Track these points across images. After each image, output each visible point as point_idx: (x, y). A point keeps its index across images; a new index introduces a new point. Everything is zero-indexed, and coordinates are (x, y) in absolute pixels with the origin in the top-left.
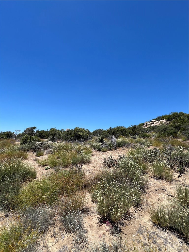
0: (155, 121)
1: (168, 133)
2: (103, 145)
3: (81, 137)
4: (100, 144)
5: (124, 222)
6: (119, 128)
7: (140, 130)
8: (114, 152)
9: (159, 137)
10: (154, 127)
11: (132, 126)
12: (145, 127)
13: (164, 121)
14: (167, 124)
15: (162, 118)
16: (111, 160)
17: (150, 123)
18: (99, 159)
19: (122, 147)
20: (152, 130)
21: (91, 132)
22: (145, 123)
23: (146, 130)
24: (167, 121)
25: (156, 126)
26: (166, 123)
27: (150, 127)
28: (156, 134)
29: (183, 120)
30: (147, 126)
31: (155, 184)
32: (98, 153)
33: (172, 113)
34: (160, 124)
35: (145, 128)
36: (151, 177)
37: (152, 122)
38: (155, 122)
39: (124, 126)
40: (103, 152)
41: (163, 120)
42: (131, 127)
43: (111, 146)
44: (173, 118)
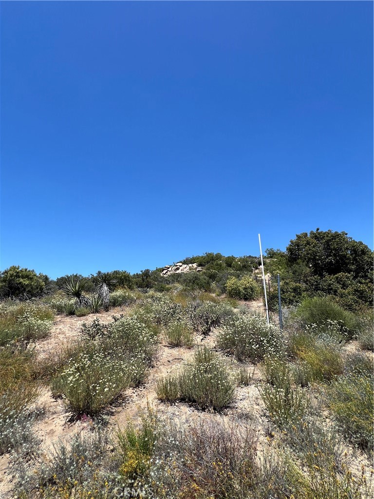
0: (181, 264)
1: (198, 284)
2: (81, 302)
3: (25, 290)
4: (73, 301)
5: (114, 411)
6: (116, 272)
7: (156, 279)
8: (103, 315)
9: (185, 290)
10: (179, 275)
11: (142, 271)
12: (165, 274)
13: (195, 265)
14: (199, 271)
15: (192, 261)
16: (97, 325)
17: (173, 268)
18: (70, 329)
19: (120, 305)
20: (175, 281)
21: (50, 279)
22: (165, 267)
23: (166, 280)
24: (199, 266)
25: (183, 273)
26: (198, 269)
27: (173, 276)
28: (180, 287)
29: (220, 265)
30: (169, 273)
31: (169, 355)
32: (68, 320)
33: (206, 254)
34: (188, 270)
35: (165, 276)
36: (165, 346)
37: (176, 266)
38: (182, 266)
39: (128, 271)
40: (79, 316)
41: (193, 265)
42: (141, 273)
43: (98, 303)
44: (208, 262)
